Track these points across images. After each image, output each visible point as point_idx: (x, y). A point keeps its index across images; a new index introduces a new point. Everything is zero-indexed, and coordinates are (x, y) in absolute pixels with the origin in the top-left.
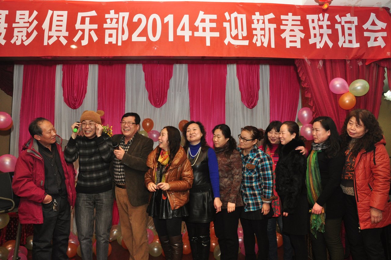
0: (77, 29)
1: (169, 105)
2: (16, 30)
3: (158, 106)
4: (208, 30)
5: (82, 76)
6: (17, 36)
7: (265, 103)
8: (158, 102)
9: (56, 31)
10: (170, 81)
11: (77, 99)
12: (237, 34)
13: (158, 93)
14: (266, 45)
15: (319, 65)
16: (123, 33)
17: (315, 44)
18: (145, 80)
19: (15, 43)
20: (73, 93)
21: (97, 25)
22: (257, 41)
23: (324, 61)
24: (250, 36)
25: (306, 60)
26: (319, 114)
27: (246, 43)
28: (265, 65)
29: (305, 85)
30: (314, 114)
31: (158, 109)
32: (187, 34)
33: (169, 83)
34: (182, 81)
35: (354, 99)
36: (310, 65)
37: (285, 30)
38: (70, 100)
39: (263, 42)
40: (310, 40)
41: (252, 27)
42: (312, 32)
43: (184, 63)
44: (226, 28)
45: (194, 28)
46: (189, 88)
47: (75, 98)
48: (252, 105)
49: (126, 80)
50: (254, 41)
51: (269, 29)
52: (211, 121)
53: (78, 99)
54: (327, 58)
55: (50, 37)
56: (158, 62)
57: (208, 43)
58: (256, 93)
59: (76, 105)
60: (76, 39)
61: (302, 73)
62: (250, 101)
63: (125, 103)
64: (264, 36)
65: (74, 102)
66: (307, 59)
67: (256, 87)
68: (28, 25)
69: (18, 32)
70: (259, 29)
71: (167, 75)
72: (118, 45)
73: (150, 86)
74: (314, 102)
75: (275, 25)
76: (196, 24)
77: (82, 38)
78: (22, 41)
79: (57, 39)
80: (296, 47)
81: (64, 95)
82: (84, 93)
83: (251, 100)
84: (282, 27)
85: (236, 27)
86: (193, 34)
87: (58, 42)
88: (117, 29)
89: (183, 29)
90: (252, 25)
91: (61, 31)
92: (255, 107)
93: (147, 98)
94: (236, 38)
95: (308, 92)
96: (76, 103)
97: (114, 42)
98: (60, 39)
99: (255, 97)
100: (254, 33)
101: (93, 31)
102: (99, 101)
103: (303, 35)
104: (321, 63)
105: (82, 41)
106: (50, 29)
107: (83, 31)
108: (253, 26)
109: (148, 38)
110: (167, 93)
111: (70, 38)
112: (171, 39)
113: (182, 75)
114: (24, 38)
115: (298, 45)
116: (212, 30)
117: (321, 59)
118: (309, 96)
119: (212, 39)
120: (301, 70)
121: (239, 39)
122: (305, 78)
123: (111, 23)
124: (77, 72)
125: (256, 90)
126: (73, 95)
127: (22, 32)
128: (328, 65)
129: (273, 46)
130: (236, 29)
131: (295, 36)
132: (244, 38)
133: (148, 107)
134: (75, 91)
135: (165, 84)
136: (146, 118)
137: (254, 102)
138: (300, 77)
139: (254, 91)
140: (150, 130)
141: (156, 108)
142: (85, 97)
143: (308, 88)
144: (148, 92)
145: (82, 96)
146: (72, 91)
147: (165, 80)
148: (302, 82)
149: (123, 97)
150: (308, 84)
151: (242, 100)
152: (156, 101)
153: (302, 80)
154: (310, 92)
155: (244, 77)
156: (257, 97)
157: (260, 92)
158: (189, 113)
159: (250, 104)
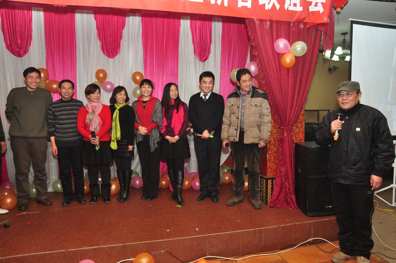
1: (123, 56)
3: (111, 56)
5: (25, 21)
7: (217, 57)
8: (111, 53)
10: (123, 31)
13: (111, 43)
14: (219, 3)
15: (267, 25)
17: (264, 5)
18: (97, 29)
20: (15, 39)
23: (271, 21)
25: (255, 20)
28: (218, 22)
29: (253, 44)
31: (112, 59)
33: (122, 33)
34: (136, 33)
35: (294, 59)
36: (258, 25)
38: (13, 46)
40: (259, 0)
46: (142, 39)
47: (18, 44)
48: (204, 58)
53: (22, 47)
54: (274, 19)
59: (21, 53)
61: (251, 32)
62: (202, 54)
67: (208, 41)
71: (120, 25)
73: (102, 36)
74: (260, 60)
80: (247, 7)
81: (5, 41)
82: (29, 40)
93: (99, 48)
95: (255, 50)
96: (21, 50)
99: (207, 51)
102: (47, 49)
104: (268, 23)
110: (120, 43)
113: (135, 25)
115: (249, 5)
117: (269, 20)
118: (256, 54)
120: (250, 29)
122: (254, 37)
124: (18, 15)
126: (16, 42)
128: (274, 26)
129: (226, 4)
133: (101, 58)
134: (18, 38)
135: (118, 34)
136: (99, 69)
137: (206, 56)
138: (250, 35)
139: (207, 45)
140: (104, 81)
141: (110, 59)
142: (31, 44)
143: (255, 46)
144: (101, 42)
145: (27, 43)
146: (15, 37)
147: (118, 30)
148: (251, 41)
149: (73, 46)
150: (256, 42)
151: (195, 53)
152: (109, 51)
153: (251, 38)
154: (257, 50)
155: (198, 30)
156: (209, 50)
157: (212, 45)
158: (143, 65)
159: (202, 57)
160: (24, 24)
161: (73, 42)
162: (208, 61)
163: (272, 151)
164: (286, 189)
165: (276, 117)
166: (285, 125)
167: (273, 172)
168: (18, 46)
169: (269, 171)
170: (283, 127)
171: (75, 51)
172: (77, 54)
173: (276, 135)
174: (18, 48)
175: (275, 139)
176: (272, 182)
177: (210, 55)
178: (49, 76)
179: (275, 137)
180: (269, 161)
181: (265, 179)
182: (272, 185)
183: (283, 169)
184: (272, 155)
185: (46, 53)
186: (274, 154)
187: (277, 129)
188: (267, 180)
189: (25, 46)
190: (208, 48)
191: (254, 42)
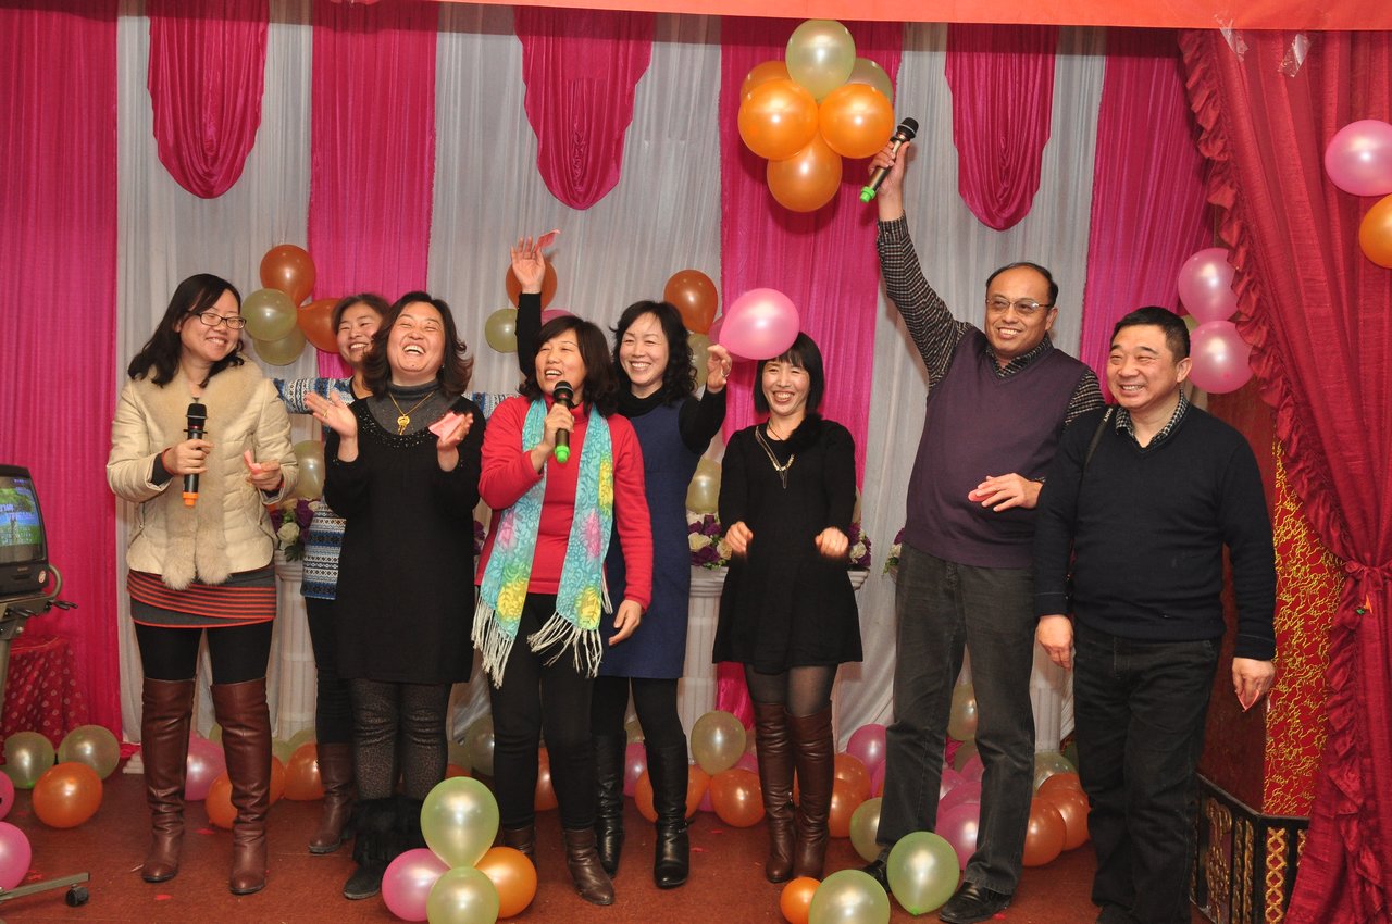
1: (629, 196)
3: (580, 200)
5: (239, 47)
8: (581, 183)
10: (639, 86)
11: (217, 155)
13: (583, 143)
15: (1291, 56)
18: (526, 80)
20: (197, 122)
25: (1228, 36)
26: (1262, 283)
29: (1213, 151)
30: (1240, 280)
31: (580, 214)
33: (632, 95)
34: (694, 90)
36: (1241, 59)
38: (185, 153)
46: (721, 123)
47: (210, 149)
48: (1006, 215)
52: (816, 279)
53: (221, 154)
54: (1332, 22)
58: (1030, 151)
59: (212, 181)
61: (1207, 93)
62: (1000, 192)
63: (435, 182)
65: (203, 165)
66: (1234, 31)
67: (1033, 130)
71: (626, 59)
73: (546, 109)
74: (1244, 229)
81: (159, 129)
82: (248, 125)
83: (1005, 189)
92: (1022, 222)
93: (531, 160)
95: (1223, 182)
96: (215, 170)
99: (1025, 176)
102: (314, 164)
104: (1298, 49)
110: (620, 142)
113: (692, 61)
117: (1303, 32)
118: (1224, 198)
120: (1204, 76)
122: (1218, 119)
125: (1031, 140)
126: (198, 135)
128: (1335, 55)
133: (534, 206)
134: (207, 115)
135: (613, 100)
138: (1197, 110)
141: (572, 211)
142: (256, 144)
143: (1225, 164)
144: (538, 138)
145: (240, 140)
146: (197, 116)
147: (614, 83)
148: (1203, 136)
149: (422, 154)
150: (1225, 144)
151: (964, 186)
152: (573, 176)
153: (1204, 125)
154: (1232, 183)
155: (982, 76)
156: (1032, 175)
157: (1049, 153)
158: (719, 239)
159: (997, 206)
160: (234, 58)
161: (423, 139)
162: (1025, 226)
163: (1291, 682)
164: (1367, 890)
165: (1321, 512)
166: (1368, 556)
167: (1299, 791)
168: (204, 152)
169: (1274, 785)
170: (1355, 566)
171: (427, 175)
172: (434, 189)
173: (1320, 603)
174: (205, 156)
175: (1313, 626)
176: (1292, 841)
177: (1038, 198)
178: (315, 281)
179: (1311, 611)
180: (1275, 733)
181: (1252, 819)
182: (1291, 856)
183: (1350, 783)
184: (1292, 705)
185: (312, 181)
186: (1304, 698)
187: (1326, 575)
188: (1262, 827)
189: (231, 152)
190: (1028, 159)
191: (1220, 143)
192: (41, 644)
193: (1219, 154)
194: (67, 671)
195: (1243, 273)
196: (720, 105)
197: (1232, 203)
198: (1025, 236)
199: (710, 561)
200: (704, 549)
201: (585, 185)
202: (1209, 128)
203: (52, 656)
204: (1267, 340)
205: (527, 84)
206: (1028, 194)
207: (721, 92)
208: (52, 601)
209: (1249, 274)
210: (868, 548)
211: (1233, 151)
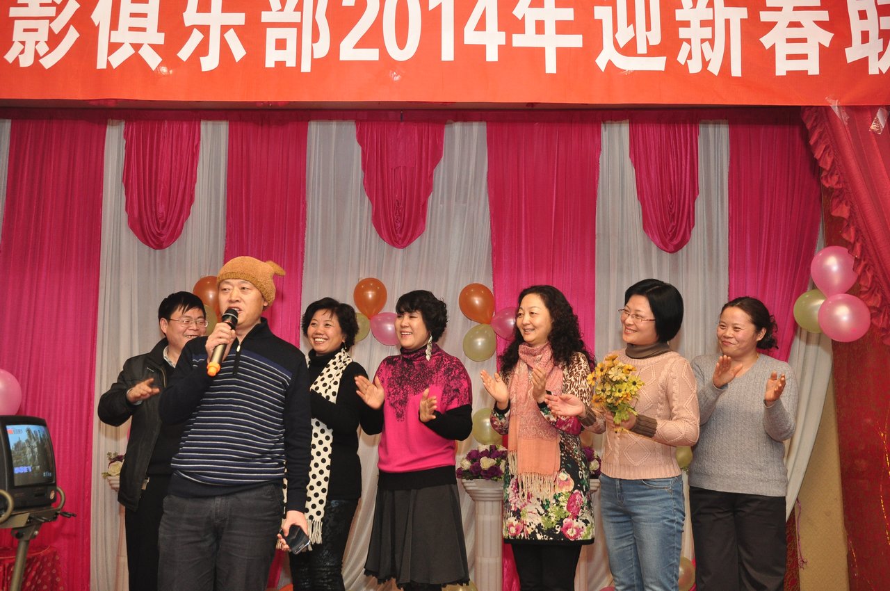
0: (187, 24)
1: (432, 240)
2: (19, 26)
3: (400, 242)
4: (550, 28)
5: (181, 156)
6: (23, 43)
7: (715, 237)
8: (401, 232)
9: (131, 29)
10: (436, 171)
11: (166, 221)
12: (634, 40)
13: (401, 206)
14: (714, 68)
15: (877, 122)
16: (316, 37)
17: (864, 62)
18: (364, 169)
19: (17, 60)
20: (153, 201)
21: (243, 15)
22: (690, 57)
24: (670, 44)
25: (836, 110)
26: (873, 266)
27: (658, 64)
28: (715, 123)
29: (832, 183)
30: (859, 264)
31: (401, 251)
32: (492, 41)
33: (431, 175)
34: (471, 173)
36: (846, 124)
37: (774, 24)
38: (145, 222)
39: (707, 60)
40: (847, 50)
41: (678, 18)
42: (856, 26)
43: (476, 121)
44: (600, 21)
45: (511, 24)
46: (489, 192)
47: (161, 218)
48: (675, 242)
49: (307, 164)
50: (681, 58)
51: (727, 22)
53: (168, 221)
55: (113, 47)
56: (401, 118)
57: (551, 67)
58: (686, 206)
59: (162, 238)
60: (185, 54)
61: (824, 146)
62: (670, 229)
64: (712, 42)
65: (156, 228)
66: (839, 107)
67: (688, 190)
68: (51, 11)
69: (25, 30)
70: (695, 24)
71: (427, 154)
72: (302, 71)
73: (377, 186)
74: (857, 231)
75: (745, 10)
76: (518, 12)
77: (203, 49)
78: (37, 56)
79: (131, 51)
80: (807, 71)
81: (129, 208)
82: (186, 203)
83: (673, 227)
84: (765, 16)
85: (631, 20)
86: (509, 39)
87: (136, 61)
88: (299, 26)
89: (481, 26)
90: (678, 12)
91: (144, 30)
92: (685, 247)
93: (368, 220)
94: (629, 50)
95: (840, 202)
96: (164, 232)
97: (291, 63)
98: (141, 52)
99: (685, 219)
100: (681, 36)
101: (232, 31)
102: (228, 226)
103: (826, 38)
104: (881, 117)
105: (202, 59)
106: (114, 25)
107: (205, 30)
108: (680, 15)
109: (383, 53)
110: (425, 206)
111: (167, 51)
112: (448, 53)
113: (469, 154)
114: (42, 49)
115: (812, 67)
116: (562, 27)
117: (882, 106)
118: (842, 212)
119: (562, 53)
120: (820, 137)
121: (639, 52)
122: (833, 162)
123: (282, 10)
124: (166, 142)
125: (687, 197)
126: (154, 210)
127: (36, 30)
129: (736, 71)
130: (631, 26)
131: (804, 40)
132: (653, 51)
133: (370, 248)
134: (160, 198)
135: (420, 180)
136: (364, 278)
137: (682, 233)
138: (818, 158)
139: (682, 201)
140: (376, 313)
141: (395, 249)
142: (191, 214)
143: (841, 190)
144: (373, 205)
145: (181, 212)
146: (153, 198)
147: (420, 169)
148: (824, 174)
149: (298, 217)
150: (839, 178)
151: (646, 226)
152: (395, 227)
153: (824, 167)
154: (847, 202)
155: (653, 158)
156: (689, 218)
157: (699, 202)
158: (491, 264)
159: (669, 238)
160: (178, 161)
161: (299, 206)
162: (687, 251)
168: (157, 219)
171: (301, 230)
172: (306, 239)
174: (158, 224)
177: (694, 231)
185: (227, 236)
189: (174, 221)
190: (686, 210)
191: (835, 178)
192: (37, 552)
193: (836, 184)
194: (54, 571)
195: (860, 260)
196: (488, 180)
197: (848, 214)
198: (687, 255)
199: (496, 476)
200: (492, 467)
201: (403, 233)
202: (828, 169)
203: (45, 560)
204: (881, 304)
205: (364, 172)
206: (688, 229)
207: (488, 172)
208: (59, 512)
209: (864, 260)
210: (600, 464)
211: (845, 182)
